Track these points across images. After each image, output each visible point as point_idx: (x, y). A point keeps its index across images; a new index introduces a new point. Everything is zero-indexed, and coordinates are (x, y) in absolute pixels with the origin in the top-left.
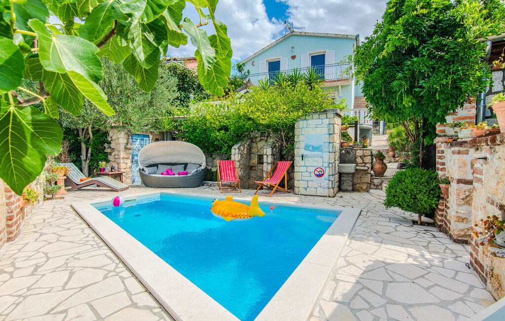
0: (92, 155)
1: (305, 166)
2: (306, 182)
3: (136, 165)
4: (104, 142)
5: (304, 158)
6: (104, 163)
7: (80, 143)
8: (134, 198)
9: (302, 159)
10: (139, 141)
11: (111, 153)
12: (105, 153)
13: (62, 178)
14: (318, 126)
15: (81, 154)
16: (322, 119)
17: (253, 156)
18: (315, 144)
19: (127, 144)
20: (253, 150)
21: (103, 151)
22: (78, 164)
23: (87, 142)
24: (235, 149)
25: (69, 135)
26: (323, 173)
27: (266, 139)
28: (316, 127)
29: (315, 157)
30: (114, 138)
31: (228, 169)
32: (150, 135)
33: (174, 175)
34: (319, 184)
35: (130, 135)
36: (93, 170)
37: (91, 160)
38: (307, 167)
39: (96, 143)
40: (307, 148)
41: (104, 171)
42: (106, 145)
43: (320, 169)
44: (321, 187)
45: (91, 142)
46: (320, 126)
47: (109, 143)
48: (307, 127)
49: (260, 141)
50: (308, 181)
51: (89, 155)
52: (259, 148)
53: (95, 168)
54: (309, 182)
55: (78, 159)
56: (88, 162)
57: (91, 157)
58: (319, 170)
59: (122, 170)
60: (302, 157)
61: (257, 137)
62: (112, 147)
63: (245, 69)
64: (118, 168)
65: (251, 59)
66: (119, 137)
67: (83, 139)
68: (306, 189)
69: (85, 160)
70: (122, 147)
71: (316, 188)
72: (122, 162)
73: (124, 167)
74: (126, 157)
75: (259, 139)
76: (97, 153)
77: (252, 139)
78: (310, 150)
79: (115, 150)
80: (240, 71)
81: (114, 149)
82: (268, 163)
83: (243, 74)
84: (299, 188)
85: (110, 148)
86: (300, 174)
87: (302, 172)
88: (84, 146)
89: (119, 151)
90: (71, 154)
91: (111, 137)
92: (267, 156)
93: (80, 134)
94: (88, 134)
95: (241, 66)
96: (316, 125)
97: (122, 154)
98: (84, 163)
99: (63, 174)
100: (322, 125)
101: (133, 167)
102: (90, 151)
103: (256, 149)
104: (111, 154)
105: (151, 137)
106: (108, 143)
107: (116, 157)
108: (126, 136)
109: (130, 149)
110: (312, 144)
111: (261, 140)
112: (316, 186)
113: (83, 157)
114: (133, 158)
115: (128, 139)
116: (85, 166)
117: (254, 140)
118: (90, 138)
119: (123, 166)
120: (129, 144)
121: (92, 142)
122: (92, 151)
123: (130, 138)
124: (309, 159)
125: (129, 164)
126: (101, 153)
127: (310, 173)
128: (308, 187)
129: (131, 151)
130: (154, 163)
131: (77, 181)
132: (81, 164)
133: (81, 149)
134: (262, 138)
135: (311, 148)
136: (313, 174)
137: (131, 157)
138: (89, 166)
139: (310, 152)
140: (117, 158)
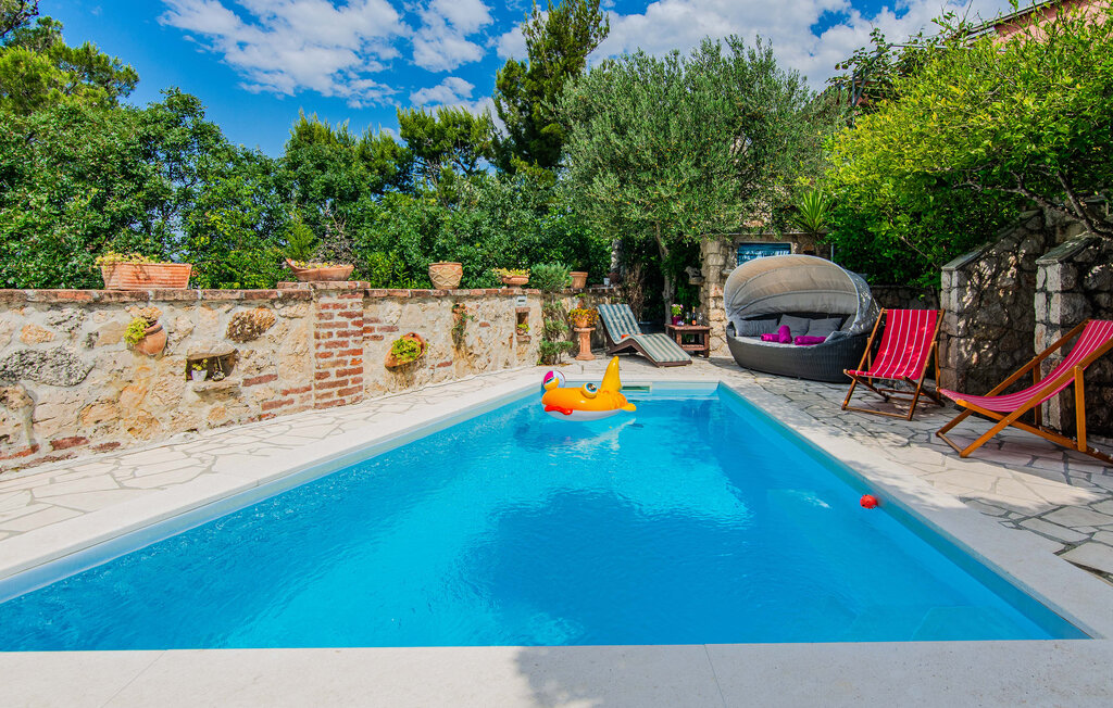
6: (680, 307)
8: (644, 384)
13: (584, 329)
19: (725, 266)
24: (951, 272)
31: (912, 336)
32: (791, 243)
33: (787, 342)
35: (730, 247)
59: (714, 324)
62: (703, 274)
66: (708, 252)
70: (716, 274)
72: (712, 305)
74: (722, 294)
79: (705, 279)
82: (1049, 325)
85: (699, 276)
89: (710, 283)
92: (1049, 295)
97: (714, 290)
104: (699, 288)
105: (794, 247)
108: (724, 249)
115: (726, 257)
119: (714, 314)
120: (728, 266)
123: (731, 253)
131: (617, 338)
140: (707, 297)
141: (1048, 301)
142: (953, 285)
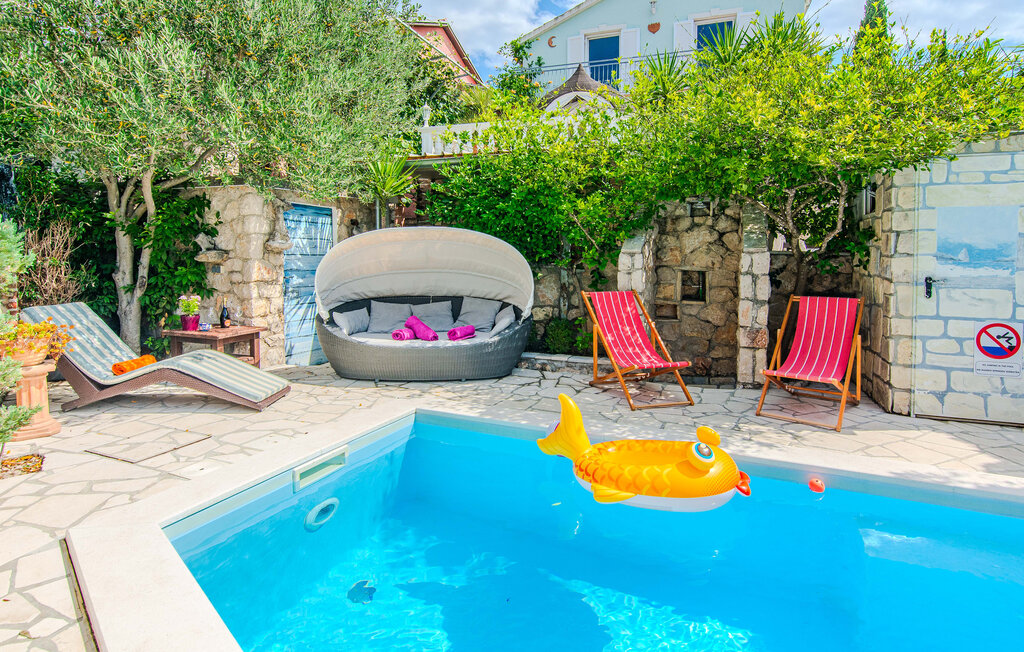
0: (152, 271)
1: (937, 317)
2: (943, 374)
3: (295, 301)
4: (195, 229)
5: (933, 290)
6: (195, 299)
7: (112, 231)
8: (337, 452)
9: (929, 294)
10: (303, 225)
11: (219, 265)
12: (199, 264)
13: (36, 369)
14: (993, 177)
15: (115, 269)
16: (1013, 153)
17: (666, 274)
18: (981, 242)
19: (271, 235)
20: (667, 258)
21: (192, 257)
22: (107, 300)
23: (137, 228)
24: (632, 255)
25: (73, 204)
26: (1014, 342)
27: (710, 222)
28: (988, 181)
29: (978, 286)
30: (226, 216)
31: (620, 317)
32: (334, 209)
33: (436, 338)
34: (998, 383)
35: (281, 208)
36: (157, 320)
37: (151, 287)
38: (946, 320)
39: (168, 233)
40: (946, 253)
41: (195, 329)
42: (202, 240)
43: (1002, 331)
44: (1004, 392)
45: (150, 229)
46: (1004, 178)
47: (212, 233)
48: (947, 182)
49: (690, 229)
50: (948, 370)
51: (143, 272)
52: (688, 251)
53: (162, 315)
54: (953, 374)
55: (107, 284)
56: (139, 293)
57: (149, 277)
58: (994, 331)
59: (258, 322)
60: (929, 286)
61: (678, 218)
62: (222, 246)
63: (533, 55)
64: (244, 315)
65: (545, 32)
66: (245, 212)
67: (123, 220)
68: (941, 397)
69: (131, 289)
70: (256, 246)
71: (985, 396)
72: (255, 294)
73: (261, 311)
74: (267, 277)
75: (685, 223)
76: (171, 264)
77: (662, 223)
78: (958, 263)
79: (232, 255)
80: (520, 60)
81: (227, 252)
82: (756, 301)
83: (525, 65)
84: (909, 391)
85: (215, 248)
86: (919, 343)
87: (924, 339)
88: (124, 243)
89: (246, 260)
90: (79, 268)
91: (218, 214)
92: (755, 278)
93: (113, 201)
94: (141, 201)
95: (521, 48)
96: (987, 174)
97: (257, 271)
98: (124, 297)
99: (42, 355)
100: (1012, 176)
101: (287, 310)
102: (145, 259)
103: (677, 253)
104: (216, 268)
105: (337, 214)
106: (207, 233)
107: (236, 277)
108: (269, 210)
109: (279, 253)
110: (966, 241)
111: (694, 226)
112: (983, 386)
113: (123, 278)
114: (287, 281)
115: (275, 221)
116: (131, 309)
117: (669, 227)
118: (145, 214)
119: (258, 307)
120: (278, 235)
121: (152, 228)
122: (153, 258)
123: (281, 216)
124: (956, 293)
125: (278, 301)
126: (183, 264)
127: (960, 341)
128: (949, 389)
129: (283, 259)
130: (356, 297)
131: (102, 372)
132: (115, 301)
133: (114, 253)
134: (697, 220)
135: (962, 256)
136: (971, 347)
137: (281, 279)
138: (144, 309)
139: (959, 267)
140: (240, 282)
141: (754, 282)
142: (636, 267)
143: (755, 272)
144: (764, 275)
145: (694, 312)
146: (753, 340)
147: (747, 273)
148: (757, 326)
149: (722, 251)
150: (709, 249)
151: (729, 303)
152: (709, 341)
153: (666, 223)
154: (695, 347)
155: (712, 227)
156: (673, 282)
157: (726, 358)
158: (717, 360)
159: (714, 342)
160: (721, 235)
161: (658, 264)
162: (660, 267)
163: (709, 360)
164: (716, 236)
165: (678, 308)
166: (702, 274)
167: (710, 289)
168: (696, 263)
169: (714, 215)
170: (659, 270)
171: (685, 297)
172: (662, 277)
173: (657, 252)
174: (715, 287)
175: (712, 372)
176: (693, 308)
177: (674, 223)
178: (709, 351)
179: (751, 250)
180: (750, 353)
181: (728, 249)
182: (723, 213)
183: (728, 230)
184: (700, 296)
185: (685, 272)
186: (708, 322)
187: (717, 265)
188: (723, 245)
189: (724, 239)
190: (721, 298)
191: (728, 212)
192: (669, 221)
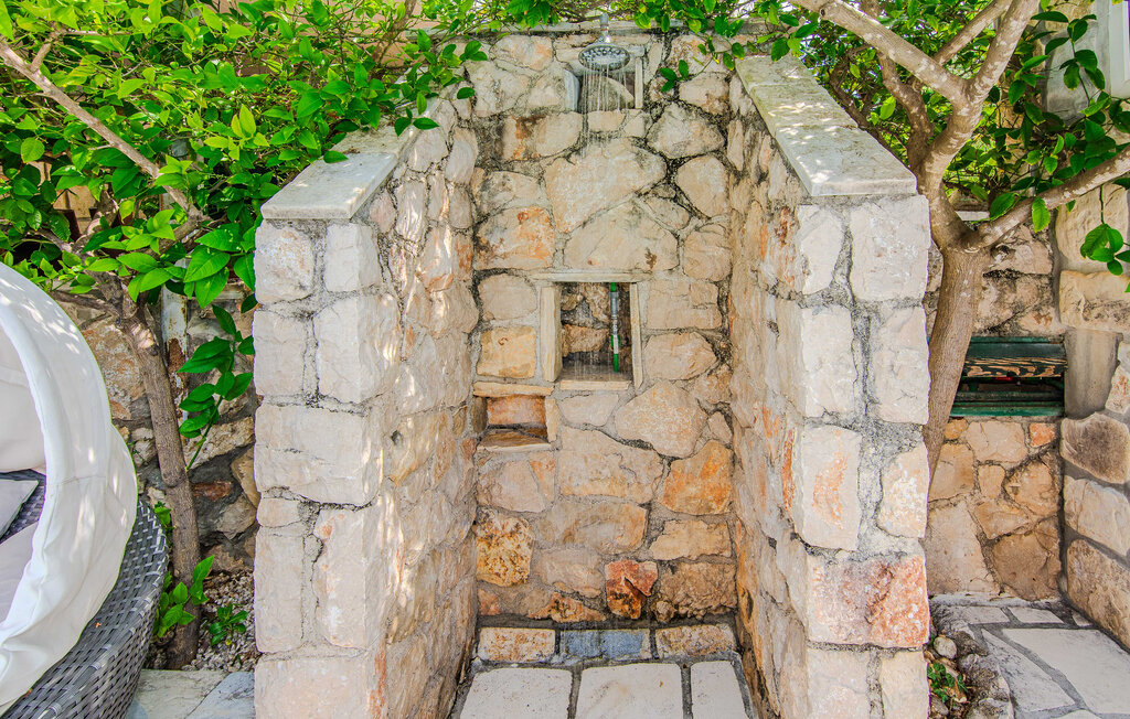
17: (505, 296)
20: (508, 242)
24: (314, 229)
27: (635, 126)
49: (576, 150)
52: (572, 221)
61: (538, 115)
75: (558, 133)
82: (870, 426)
92: (864, 318)
103: (537, 226)
117: (512, 144)
141: (863, 338)
142: (332, 283)
143: (866, 291)
144: (907, 303)
145: (596, 413)
146: (871, 611)
147: (828, 299)
148: (880, 543)
149: (677, 216)
150: (636, 212)
151: (704, 382)
152: (648, 506)
153: (500, 131)
154: (607, 531)
155: (643, 143)
156: (529, 321)
157: (701, 557)
158: (673, 566)
159: (662, 512)
160: (673, 165)
161: (479, 265)
162: (488, 273)
163: (651, 567)
164: (656, 169)
165: (548, 405)
166: (621, 290)
167: (646, 339)
168: (598, 258)
169: (648, 106)
170: (486, 287)
171: (570, 362)
172: (491, 307)
173: (476, 227)
174: (657, 333)
175: (662, 608)
176: (597, 397)
177: (527, 133)
178: (649, 539)
179: (849, 185)
180: (854, 669)
181: (693, 212)
182: (676, 99)
183: (692, 151)
184: (613, 361)
185: (568, 288)
186: (641, 444)
187: (663, 263)
188: (678, 197)
189: (682, 177)
190: (680, 368)
191: (689, 92)
192: (511, 124)
